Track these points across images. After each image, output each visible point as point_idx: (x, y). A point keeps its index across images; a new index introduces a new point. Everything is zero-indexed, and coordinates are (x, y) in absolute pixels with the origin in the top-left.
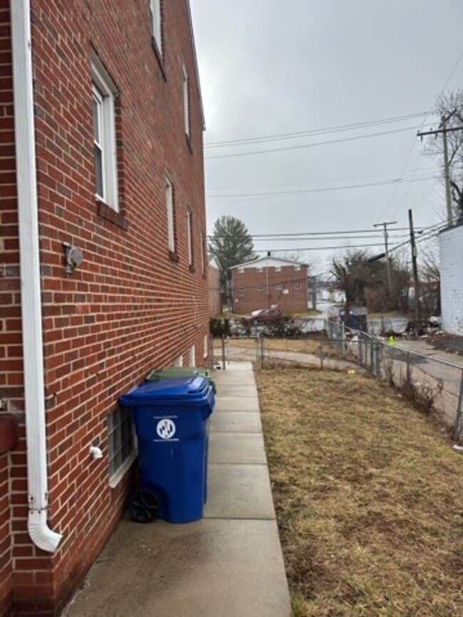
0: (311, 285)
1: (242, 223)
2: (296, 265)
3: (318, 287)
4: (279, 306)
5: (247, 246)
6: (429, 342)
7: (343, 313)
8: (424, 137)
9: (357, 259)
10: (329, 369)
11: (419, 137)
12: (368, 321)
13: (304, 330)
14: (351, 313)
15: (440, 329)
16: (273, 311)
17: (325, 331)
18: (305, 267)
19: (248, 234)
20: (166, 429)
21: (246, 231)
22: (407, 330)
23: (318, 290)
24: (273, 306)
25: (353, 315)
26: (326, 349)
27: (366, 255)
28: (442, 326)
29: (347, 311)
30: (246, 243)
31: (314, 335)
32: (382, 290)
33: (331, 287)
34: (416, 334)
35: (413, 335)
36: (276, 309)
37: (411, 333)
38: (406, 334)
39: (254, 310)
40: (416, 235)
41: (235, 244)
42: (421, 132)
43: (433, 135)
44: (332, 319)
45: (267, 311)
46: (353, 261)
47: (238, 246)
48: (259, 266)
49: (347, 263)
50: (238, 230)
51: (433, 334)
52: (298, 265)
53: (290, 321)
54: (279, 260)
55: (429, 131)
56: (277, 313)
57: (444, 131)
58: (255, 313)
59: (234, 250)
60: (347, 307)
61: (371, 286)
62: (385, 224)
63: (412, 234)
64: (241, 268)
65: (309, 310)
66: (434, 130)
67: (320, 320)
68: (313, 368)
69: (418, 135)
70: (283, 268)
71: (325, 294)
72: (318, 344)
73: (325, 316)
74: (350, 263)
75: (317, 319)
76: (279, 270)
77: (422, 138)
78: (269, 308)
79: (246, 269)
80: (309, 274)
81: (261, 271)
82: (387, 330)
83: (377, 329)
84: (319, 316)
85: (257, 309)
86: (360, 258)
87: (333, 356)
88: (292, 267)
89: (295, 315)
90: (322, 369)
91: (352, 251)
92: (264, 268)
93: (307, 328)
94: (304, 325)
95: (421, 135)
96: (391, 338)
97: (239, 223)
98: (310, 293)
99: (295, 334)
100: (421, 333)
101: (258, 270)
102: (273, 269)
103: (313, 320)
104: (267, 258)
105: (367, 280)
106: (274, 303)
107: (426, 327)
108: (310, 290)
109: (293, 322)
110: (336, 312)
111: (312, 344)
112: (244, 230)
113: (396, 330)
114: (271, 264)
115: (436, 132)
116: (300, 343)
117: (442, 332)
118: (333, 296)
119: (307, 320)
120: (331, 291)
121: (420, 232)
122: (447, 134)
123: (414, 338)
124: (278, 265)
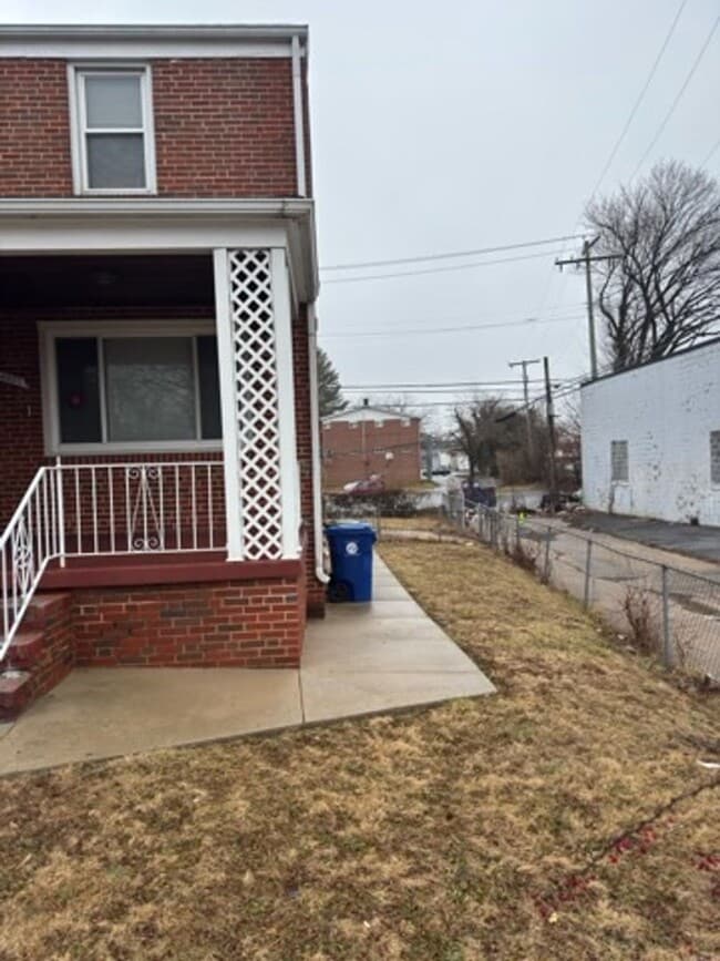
0: (424, 446)
1: (323, 352)
2: (404, 419)
3: (435, 448)
4: (383, 477)
5: (331, 387)
6: (565, 519)
7: (466, 485)
8: (564, 266)
9: (488, 410)
10: (447, 542)
11: (558, 267)
12: (497, 494)
13: (419, 507)
14: (476, 485)
15: (581, 504)
16: (374, 484)
17: (443, 507)
18: (416, 421)
19: (331, 368)
20: (352, 548)
21: (329, 364)
22: (542, 506)
23: (433, 452)
24: (374, 477)
25: (479, 489)
26: (444, 527)
27: (500, 405)
28: (584, 501)
29: (471, 483)
30: (329, 383)
31: (430, 512)
32: (519, 453)
33: (453, 448)
34: (553, 510)
35: (548, 512)
36: (378, 480)
37: (546, 509)
38: (540, 510)
39: (347, 483)
40: (552, 389)
42: (560, 259)
43: (575, 265)
44: (452, 493)
45: (366, 484)
46: (483, 411)
48: (353, 419)
49: (474, 415)
51: (572, 510)
52: (408, 419)
53: (400, 496)
55: (569, 259)
56: (380, 486)
57: (588, 260)
58: (350, 487)
60: (471, 478)
61: (504, 448)
62: (524, 364)
63: (548, 387)
64: (326, 422)
65: (422, 482)
66: (576, 257)
67: (438, 493)
68: (430, 541)
69: (557, 264)
70: (386, 422)
71: (444, 459)
72: (435, 522)
73: (444, 489)
74: (478, 416)
75: (434, 493)
76: (381, 425)
77: (561, 268)
78: (368, 479)
79: (333, 424)
80: (421, 431)
81: (355, 427)
82: (518, 506)
83: (506, 505)
84: (436, 489)
85: (352, 481)
86: (492, 408)
87: (452, 533)
88: (398, 422)
89: (406, 489)
90: (440, 542)
91: (482, 398)
92: (360, 423)
93: (422, 504)
94: (417, 500)
95: (560, 263)
96: (522, 515)
98: (424, 458)
99: (407, 512)
100: (558, 509)
101: (352, 424)
102: (371, 423)
103: (429, 494)
104: (363, 408)
105: (501, 441)
106: (374, 473)
107: (565, 502)
108: (423, 453)
109: (404, 497)
110: (458, 484)
111: (427, 522)
112: (326, 362)
113: (529, 507)
114: (369, 416)
115: (578, 261)
116: (414, 522)
117: (583, 508)
118: (455, 462)
119: (422, 495)
120: (453, 455)
121: (557, 386)
122: (592, 263)
123: (549, 515)
124: (378, 418)
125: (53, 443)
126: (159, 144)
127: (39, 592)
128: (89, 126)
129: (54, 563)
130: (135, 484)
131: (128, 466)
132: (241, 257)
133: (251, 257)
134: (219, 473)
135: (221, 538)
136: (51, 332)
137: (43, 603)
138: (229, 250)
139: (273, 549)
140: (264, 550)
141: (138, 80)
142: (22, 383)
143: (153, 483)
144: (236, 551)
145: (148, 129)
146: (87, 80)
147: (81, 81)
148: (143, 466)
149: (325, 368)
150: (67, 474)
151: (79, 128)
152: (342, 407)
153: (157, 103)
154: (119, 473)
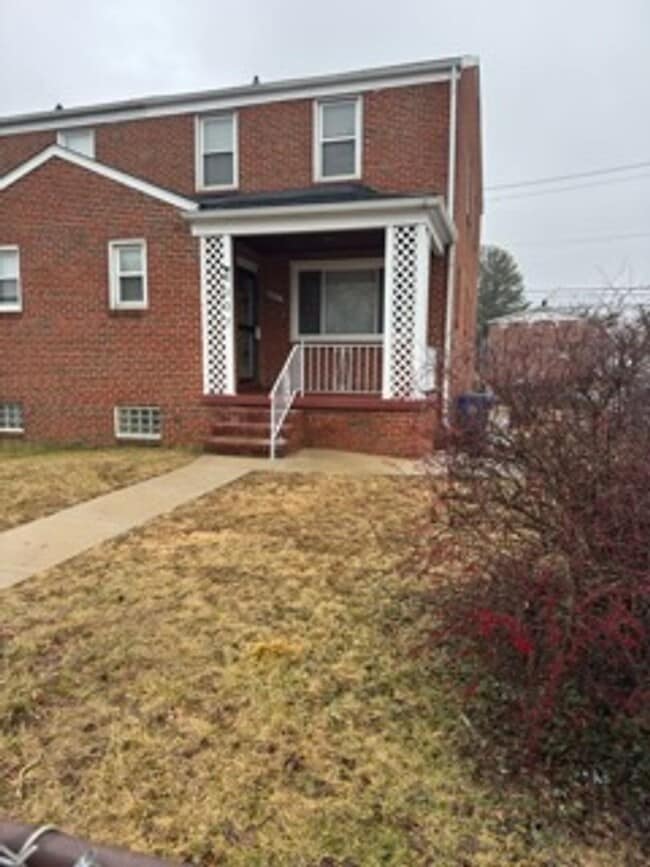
1: (509, 256)
5: (514, 288)
21: (515, 267)
30: (513, 284)
41: (497, 285)
47: (501, 288)
48: (532, 319)
50: (503, 265)
54: (558, 310)
59: (495, 294)
64: (504, 322)
70: (564, 323)
76: (557, 326)
79: (511, 324)
81: (532, 327)
88: (575, 322)
92: (537, 323)
97: (505, 257)
101: (528, 325)
102: (549, 323)
104: (541, 309)
112: (511, 266)
114: (546, 316)
124: (557, 318)
125: (295, 334)
126: (365, 145)
127: (292, 407)
128: (325, 136)
129: (298, 394)
130: (338, 354)
131: (335, 347)
132: (401, 229)
133: (406, 230)
134: (380, 351)
135: (380, 386)
136: (297, 267)
137: (294, 411)
138: (395, 227)
139: (407, 394)
140: (402, 394)
141: (353, 106)
142: (280, 299)
143: (347, 355)
144: (387, 394)
145: (358, 137)
146: (325, 109)
147: (321, 108)
148: (343, 347)
149: (511, 270)
150: (307, 350)
151: (319, 139)
152: (524, 308)
153: (365, 121)
154: (331, 349)
